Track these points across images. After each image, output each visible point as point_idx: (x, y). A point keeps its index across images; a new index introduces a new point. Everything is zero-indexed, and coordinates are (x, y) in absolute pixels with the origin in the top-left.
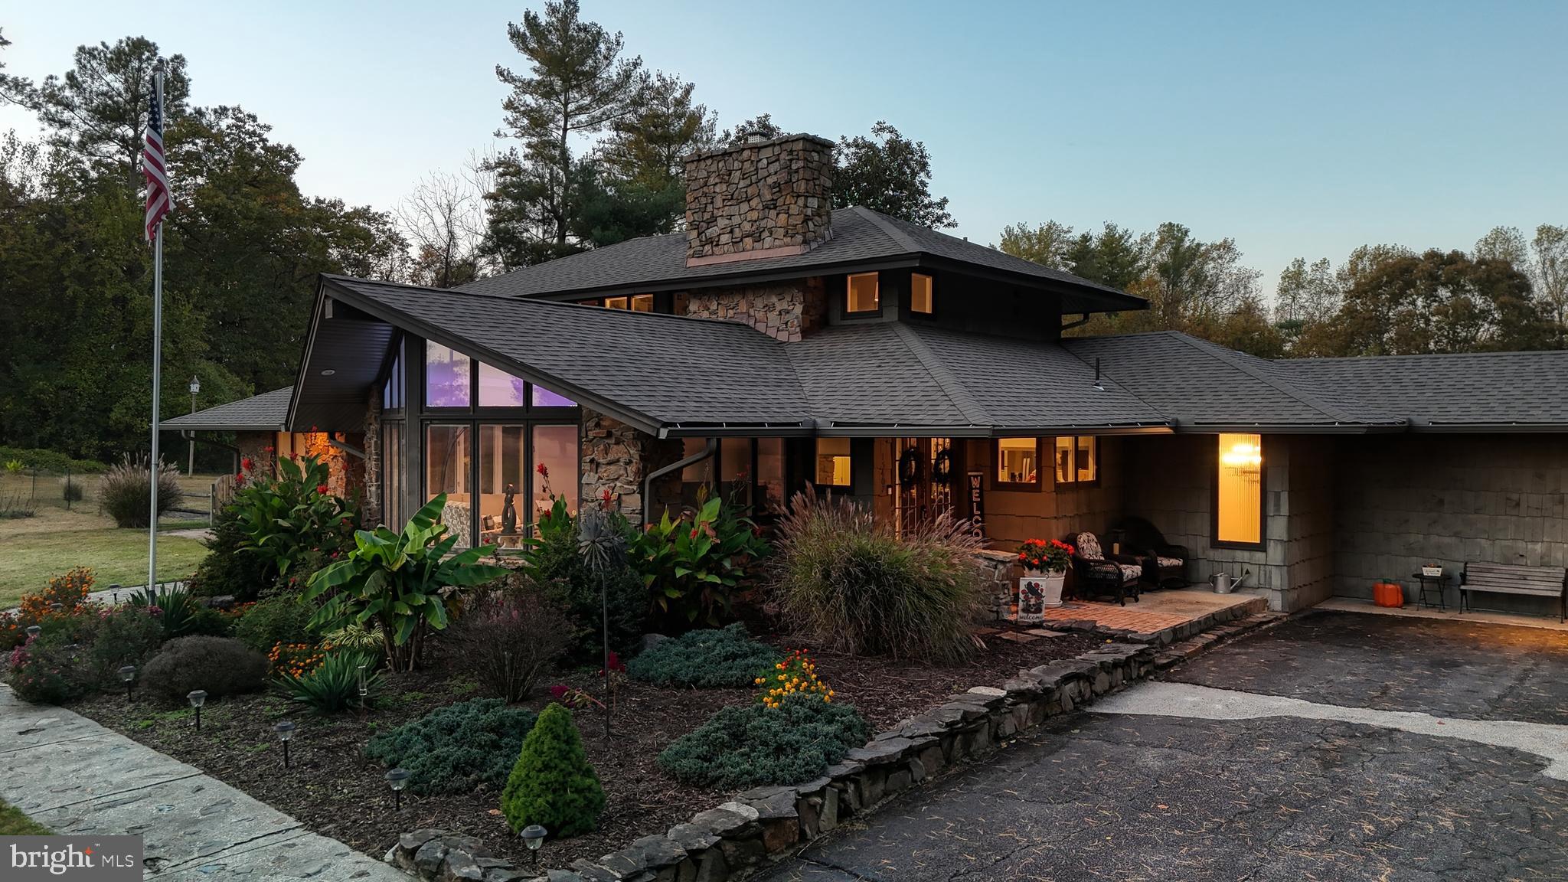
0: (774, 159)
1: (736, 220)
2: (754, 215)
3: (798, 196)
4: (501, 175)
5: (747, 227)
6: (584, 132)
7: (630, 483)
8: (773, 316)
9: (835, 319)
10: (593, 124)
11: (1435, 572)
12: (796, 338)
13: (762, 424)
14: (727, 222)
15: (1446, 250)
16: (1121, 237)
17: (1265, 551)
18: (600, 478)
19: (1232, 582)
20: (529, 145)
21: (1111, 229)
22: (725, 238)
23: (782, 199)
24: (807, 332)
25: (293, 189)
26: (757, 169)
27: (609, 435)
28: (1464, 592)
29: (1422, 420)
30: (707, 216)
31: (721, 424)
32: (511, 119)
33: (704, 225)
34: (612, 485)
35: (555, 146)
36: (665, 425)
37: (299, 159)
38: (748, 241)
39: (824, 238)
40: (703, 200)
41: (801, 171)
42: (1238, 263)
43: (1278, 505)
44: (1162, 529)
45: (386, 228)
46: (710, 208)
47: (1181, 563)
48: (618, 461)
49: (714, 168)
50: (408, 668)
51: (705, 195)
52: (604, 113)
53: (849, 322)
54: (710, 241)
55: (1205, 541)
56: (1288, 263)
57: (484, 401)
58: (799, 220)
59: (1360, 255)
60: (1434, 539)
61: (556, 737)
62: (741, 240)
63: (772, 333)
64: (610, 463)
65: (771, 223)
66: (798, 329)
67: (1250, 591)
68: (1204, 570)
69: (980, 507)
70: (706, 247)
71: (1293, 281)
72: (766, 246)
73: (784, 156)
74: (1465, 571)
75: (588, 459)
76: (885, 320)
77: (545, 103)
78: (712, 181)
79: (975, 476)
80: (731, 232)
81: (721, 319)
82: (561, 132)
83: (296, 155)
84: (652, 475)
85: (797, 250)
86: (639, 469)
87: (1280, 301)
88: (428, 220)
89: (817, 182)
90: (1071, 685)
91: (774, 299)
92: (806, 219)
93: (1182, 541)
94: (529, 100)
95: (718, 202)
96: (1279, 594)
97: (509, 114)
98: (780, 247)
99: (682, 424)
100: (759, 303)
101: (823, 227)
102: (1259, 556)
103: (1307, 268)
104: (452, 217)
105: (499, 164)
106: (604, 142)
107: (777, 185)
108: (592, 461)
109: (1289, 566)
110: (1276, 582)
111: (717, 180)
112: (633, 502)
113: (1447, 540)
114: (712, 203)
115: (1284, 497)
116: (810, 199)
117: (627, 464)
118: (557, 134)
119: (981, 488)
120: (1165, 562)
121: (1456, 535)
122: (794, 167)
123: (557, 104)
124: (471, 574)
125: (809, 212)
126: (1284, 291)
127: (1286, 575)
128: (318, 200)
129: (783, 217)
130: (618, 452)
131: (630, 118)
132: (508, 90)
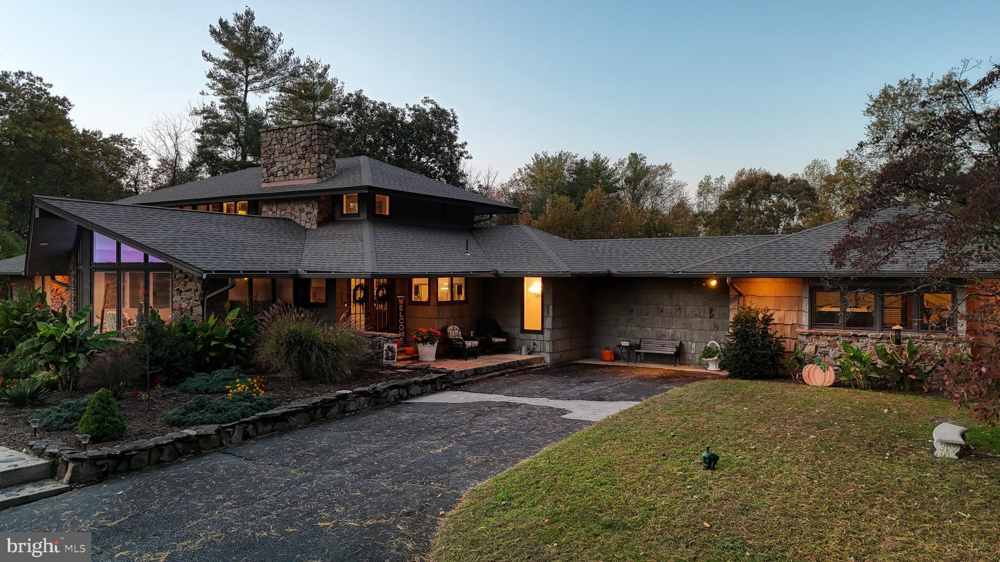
0: (303, 133)
1: (285, 164)
2: (294, 162)
3: (315, 153)
4: (205, 118)
5: (291, 168)
6: (258, 93)
7: (197, 301)
8: (303, 214)
9: (337, 216)
10: (264, 88)
11: (625, 344)
12: (315, 227)
13: (266, 272)
14: (281, 165)
15: (774, 174)
16: (603, 161)
17: (543, 334)
18: (182, 298)
19: (529, 349)
20: (222, 101)
21: (597, 156)
22: (280, 173)
23: (307, 154)
24: (320, 224)
25: (67, 123)
26: (295, 138)
27: (186, 277)
28: (639, 353)
29: (614, 271)
30: (271, 161)
31: (240, 272)
32: (211, 84)
33: (270, 166)
34: (188, 302)
35: (239, 101)
36: (205, 272)
37: (70, 105)
38: (291, 175)
39: (330, 174)
40: (269, 153)
41: (316, 140)
42: (674, 178)
43: (548, 312)
44: (500, 323)
45: (133, 148)
46: (272, 157)
47: (505, 341)
48: (191, 290)
49: (274, 136)
50: (69, 389)
51: (270, 150)
52: (271, 82)
53: (344, 219)
54: (272, 174)
55: (518, 330)
56: (701, 178)
57: (124, 260)
58: (315, 165)
59: (741, 174)
60: (629, 328)
61: (102, 401)
62: (288, 175)
63: (303, 224)
64: (186, 291)
65: (302, 167)
66: (315, 222)
67: (537, 354)
68: (518, 343)
69: (403, 313)
70: (271, 178)
71: (705, 188)
72: (300, 178)
73: (308, 132)
74: (640, 343)
75: (175, 289)
76: (361, 218)
77: (232, 75)
78: (274, 142)
79: (400, 298)
80: (283, 170)
81: (278, 216)
82: (243, 93)
83: (69, 103)
84: (208, 297)
85: (315, 181)
86: (201, 294)
87: (697, 200)
88: (162, 143)
89: (326, 146)
90: (395, 390)
91: (304, 206)
92: (320, 165)
93: (508, 330)
94: (223, 73)
95: (277, 154)
96: (549, 355)
97: (209, 81)
98: (307, 179)
99: (215, 272)
100: (297, 208)
101: (330, 169)
102: (541, 336)
103: (712, 180)
104: (178, 141)
105: (204, 111)
106: (273, 99)
107: (304, 146)
108: (178, 290)
109: (554, 341)
110: (548, 349)
111: (276, 143)
112: (198, 310)
113: (634, 328)
114: (273, 154)
115: (551, 307)
116: (321, 155)
117: (195, 291)
118: (241, 94)
119: (404, 304)
120: (497, 340)
121: (638, 326)
122: (313, 138)
123: (240, 76)
124: (104, 344)
125: (321, 161)
126: (700, 194)
127: (551, 347)
128: (84, 131)
129: (308, 163)
130: (190, 285)
131: (289, 84)
132: (210, 66)
